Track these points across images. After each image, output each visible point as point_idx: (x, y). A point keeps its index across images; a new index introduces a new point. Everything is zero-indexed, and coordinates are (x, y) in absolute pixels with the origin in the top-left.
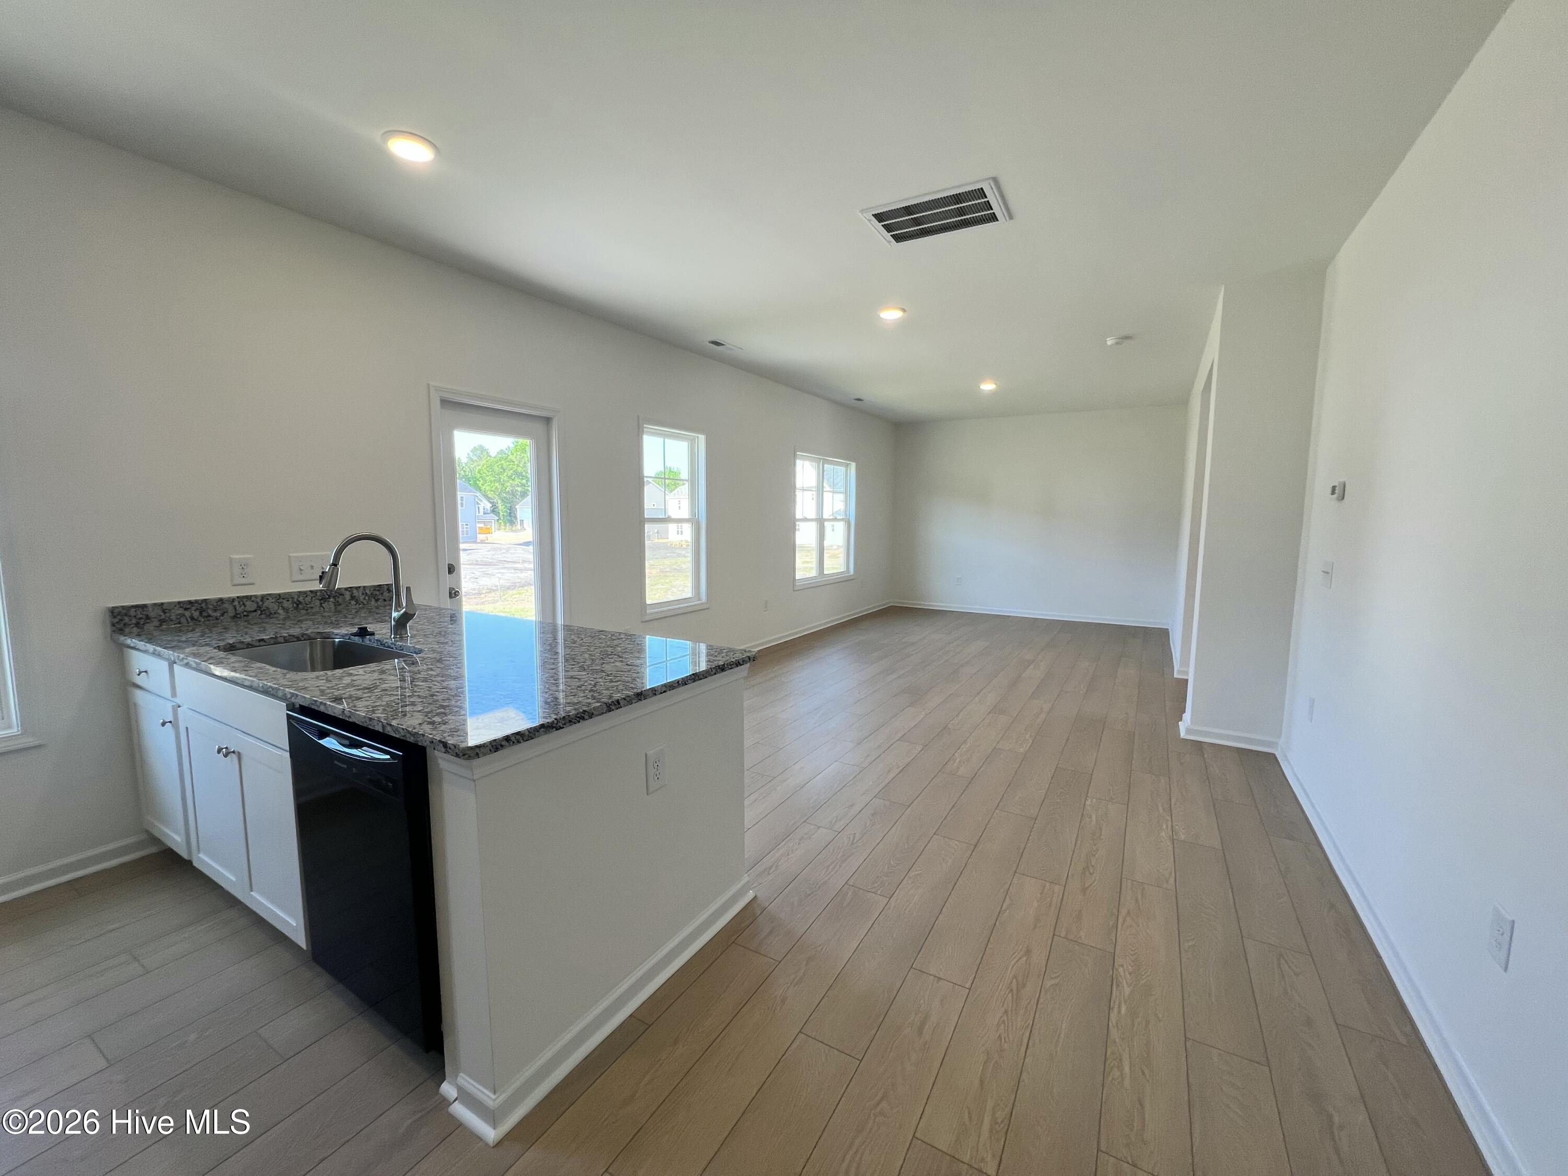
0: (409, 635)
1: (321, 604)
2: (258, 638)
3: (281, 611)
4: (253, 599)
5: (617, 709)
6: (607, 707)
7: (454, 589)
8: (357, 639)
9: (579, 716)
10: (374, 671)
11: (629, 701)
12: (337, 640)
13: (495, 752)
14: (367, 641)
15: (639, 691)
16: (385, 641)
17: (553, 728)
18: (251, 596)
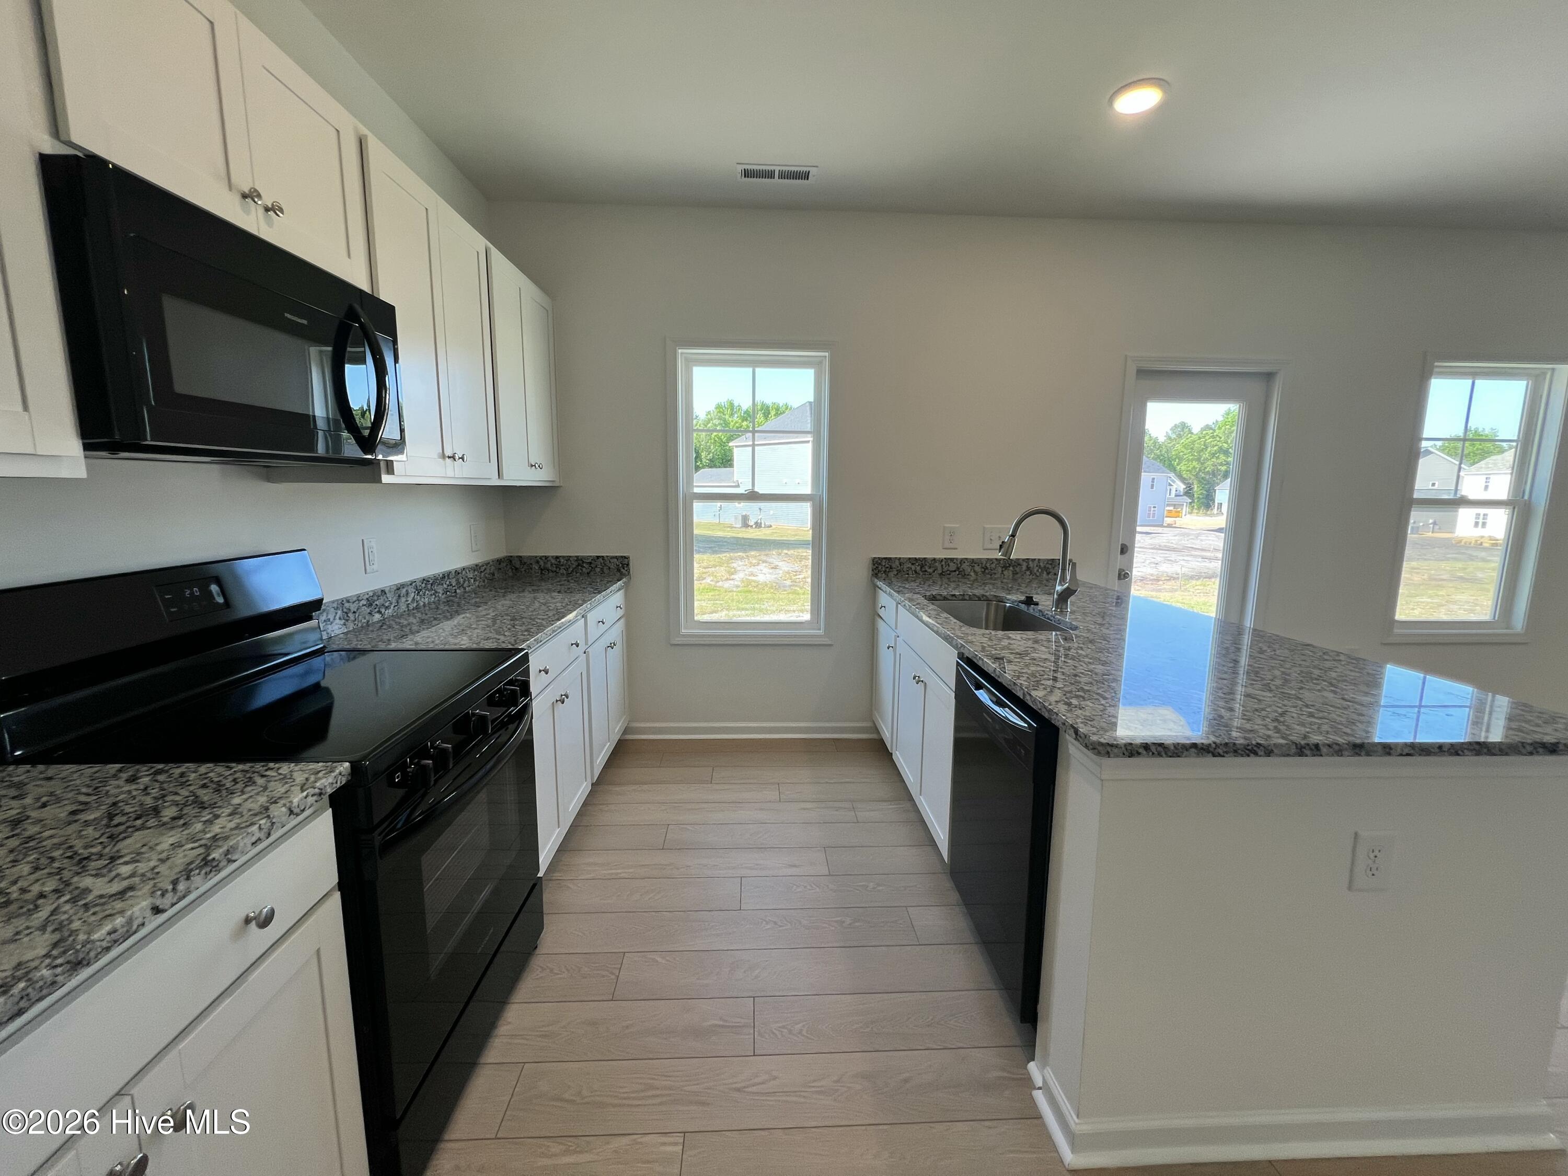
0: (1069, 610)
1: (1002, 571)
2: (952, 593)
3: (972, 574)
4: (955, 561)
5: (1314, 756)
6: (1297, 748)
7: (1124, 570)
8: (1023, 607)
9: (1249, 748)
10: (1029, 639)
11: (1337, 750)
12: (1008, 605)
13: (1129, 757)
14: (1031, 610)
15: (1358, 741)
16: (1046, 612)
17: (1209, 752)
18: (954, 558)
